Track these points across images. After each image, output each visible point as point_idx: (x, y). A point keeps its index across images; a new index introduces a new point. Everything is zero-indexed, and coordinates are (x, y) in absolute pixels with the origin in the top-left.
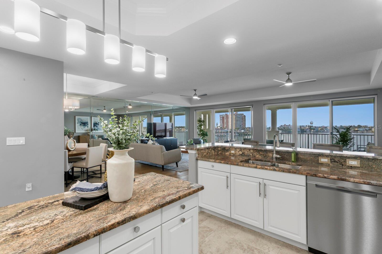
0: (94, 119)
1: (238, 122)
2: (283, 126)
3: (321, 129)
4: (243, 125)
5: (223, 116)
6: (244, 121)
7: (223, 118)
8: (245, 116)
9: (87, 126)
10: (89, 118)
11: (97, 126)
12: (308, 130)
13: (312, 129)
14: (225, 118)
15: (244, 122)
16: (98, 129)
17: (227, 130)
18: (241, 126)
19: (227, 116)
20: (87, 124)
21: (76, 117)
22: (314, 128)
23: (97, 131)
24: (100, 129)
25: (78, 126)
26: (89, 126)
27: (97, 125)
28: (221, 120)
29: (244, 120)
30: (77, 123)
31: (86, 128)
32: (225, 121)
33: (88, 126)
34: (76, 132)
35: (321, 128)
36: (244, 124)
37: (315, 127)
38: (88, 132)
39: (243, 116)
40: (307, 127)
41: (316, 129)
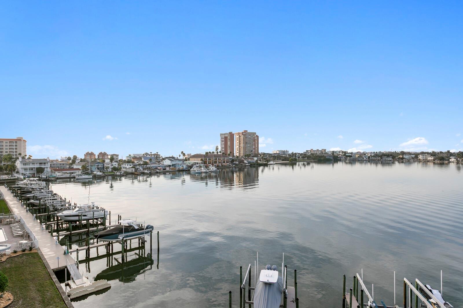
1: (248, 145)
2: (310, 151)
3: (359, 157)
4: (255, 151)
5: (226, 136)
6: (256, 144)
7: (226, 138)
8: (257, 137)
12: (342, 157)
13: (347, 156)
14: (228, 139)
15: (256, 146)
17: (231, 157)
18: (252, 151)
19: (231, 136)
22: (351, 155)
28: (223, 141)
29: (256, 142)
32: (229, 143)
35: (358, 155)
36: (256, 149)
37: (352, 153)
39: (255, 136)
40: (341, 153)
41: (353, 156)
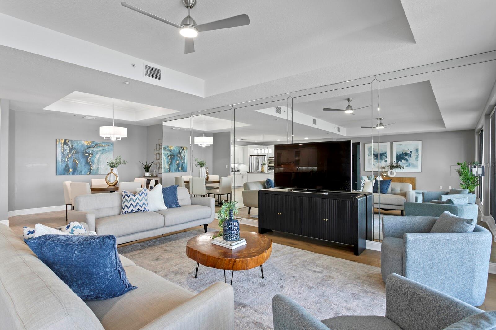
0: (399, 147)
9: (384, 160)
10: (388, 144)
11: (407, 160)
16: (410, 165)
20: (384, 157)
21: (366, 144)
23: (402, 170)
24: (415, 166)
25: (369, 160)
26: (388, 159)
27: (406, 157)
30: (368, 155)
31: (383, 163)
33: (386, 160)
34: (365, 170)
38: (386, 170)
